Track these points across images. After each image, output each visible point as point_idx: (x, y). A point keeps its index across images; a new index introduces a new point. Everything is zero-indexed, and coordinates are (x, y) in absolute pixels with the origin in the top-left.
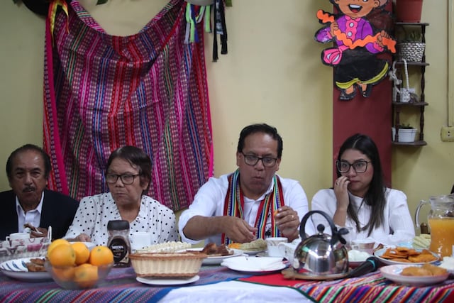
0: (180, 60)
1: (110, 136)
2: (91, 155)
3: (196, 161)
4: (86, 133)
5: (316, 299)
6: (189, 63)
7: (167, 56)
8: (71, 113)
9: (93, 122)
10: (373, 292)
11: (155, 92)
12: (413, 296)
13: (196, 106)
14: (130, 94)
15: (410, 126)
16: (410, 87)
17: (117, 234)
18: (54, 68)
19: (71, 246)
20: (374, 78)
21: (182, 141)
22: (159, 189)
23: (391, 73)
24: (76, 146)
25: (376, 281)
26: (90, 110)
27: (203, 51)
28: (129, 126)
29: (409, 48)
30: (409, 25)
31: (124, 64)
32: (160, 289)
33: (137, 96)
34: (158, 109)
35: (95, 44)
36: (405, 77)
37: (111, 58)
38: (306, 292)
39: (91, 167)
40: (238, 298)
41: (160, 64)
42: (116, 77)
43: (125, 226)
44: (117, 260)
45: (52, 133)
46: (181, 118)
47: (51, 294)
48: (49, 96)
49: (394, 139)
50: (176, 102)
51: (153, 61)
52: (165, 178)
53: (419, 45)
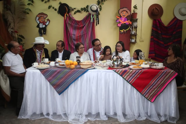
1: (76, 40)
2: (73, 43)
4: (71, 39)
5: (117, 72)
6: (91, 25)
7: (87, 25)
9: (73, 37)
10: (128, 71)
11: (85, 32)
12: (136, 72)
13: (93, 34)
14: (80, 32)
15: (134, 39)
16: (134, 31)
17: (78, 59)
20: (127, 29)
21: (90, 41)
24: (70, 42)
25: (128, 69)
26: (72, 35)
27: (94, 24)
28: (80, 38)
29: (134, 24)
30: (134, 19)
31: (79, 26)
32: (87, 70)
33: (81, 32)
34: (85, 35)
35: (73, 22)
36: (133, 29)
37: (76, 25)
38: (115, 71)
39: (73, 46)
40: (102, 72)
42: (77, 29)
43: (80, 57)
44: (78, 64)
46: (90, 36)
47: (66, 70)
49: (131, 41)
50: (89, 33)
51: (85, 26)
53: (136, 23)
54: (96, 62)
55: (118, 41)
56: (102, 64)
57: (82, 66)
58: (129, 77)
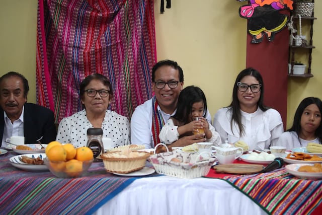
0: (136, 12)
1: (85, 66)
2: (71, 80)
3: (146, 86)
5: (240, 188)
6: (143, 14)
7: (127, 9)
8: (57, 49)
9: (73, 56)
10: (281, 183)
11: (118, 35)
12: (310, 187)
13: (147, 46)
14: (99, 36)
15: (301, 63)
16: (302, 35)
17: (94, 138)
18: (44, 16)
19: (62, 146)
20: (277, 28)
21: (137, 71)
22: (119, 105)
23: (289, 24)
24: (60, 73)
25: (282, 175)
26: (70, 47)
27: (153, 6)
28: (99, 59)
29: (303, 7)
31: (96, 14)
32: (127, 179)
33: (104, 37)
34: (119, 47)
36: (299, 27)
37: (86, 9)
38: (232, 182)
39: (70, 88)
40: (183, 186)
41: (122, 14)
42: (89, 24)
43: (99, 133)
44: (95, 156)
45: (43, 63)
46: (136, 54)
47: (48, 181)
48: (41, 36)
49: (290, 72)
50: (133, 42)
51: (117, 13)
52: (124, 97)
53: (310, 4)
54: (160, 150)
55: (244, 67)
56: (185, 159)
57: (109, 166)
58: (283, 206)
